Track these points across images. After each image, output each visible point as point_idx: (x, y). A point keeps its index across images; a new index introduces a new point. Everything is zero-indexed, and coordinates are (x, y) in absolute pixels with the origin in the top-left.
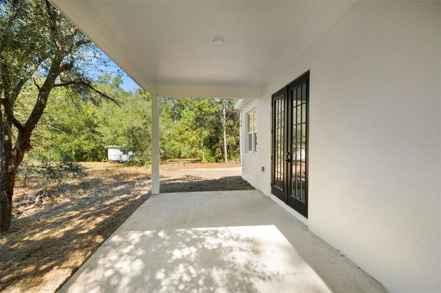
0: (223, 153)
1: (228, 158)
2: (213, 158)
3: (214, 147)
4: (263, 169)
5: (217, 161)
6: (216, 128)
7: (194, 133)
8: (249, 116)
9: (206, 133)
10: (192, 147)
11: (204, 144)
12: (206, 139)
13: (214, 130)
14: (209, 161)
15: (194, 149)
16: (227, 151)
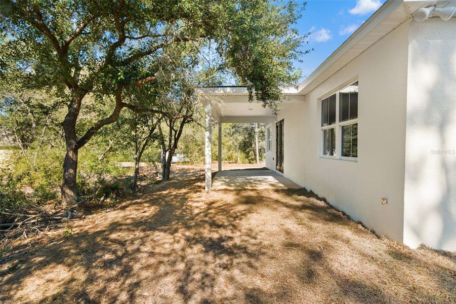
0: (255, 155)
1: (260, 160)
2: (247, 160)
3: (248, 150)
4: (273, 159)
5: (250, 163)
6: (250, 135)
7: (231, 138)
8: (269, 130)
9: (241, 138)
10: (229, 150)
11: (239, 148)
12: (240, 143)
13: (248, 136)
14: (243, 163)
15: (231, 151)
16: (259, 154)
